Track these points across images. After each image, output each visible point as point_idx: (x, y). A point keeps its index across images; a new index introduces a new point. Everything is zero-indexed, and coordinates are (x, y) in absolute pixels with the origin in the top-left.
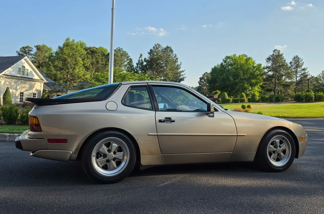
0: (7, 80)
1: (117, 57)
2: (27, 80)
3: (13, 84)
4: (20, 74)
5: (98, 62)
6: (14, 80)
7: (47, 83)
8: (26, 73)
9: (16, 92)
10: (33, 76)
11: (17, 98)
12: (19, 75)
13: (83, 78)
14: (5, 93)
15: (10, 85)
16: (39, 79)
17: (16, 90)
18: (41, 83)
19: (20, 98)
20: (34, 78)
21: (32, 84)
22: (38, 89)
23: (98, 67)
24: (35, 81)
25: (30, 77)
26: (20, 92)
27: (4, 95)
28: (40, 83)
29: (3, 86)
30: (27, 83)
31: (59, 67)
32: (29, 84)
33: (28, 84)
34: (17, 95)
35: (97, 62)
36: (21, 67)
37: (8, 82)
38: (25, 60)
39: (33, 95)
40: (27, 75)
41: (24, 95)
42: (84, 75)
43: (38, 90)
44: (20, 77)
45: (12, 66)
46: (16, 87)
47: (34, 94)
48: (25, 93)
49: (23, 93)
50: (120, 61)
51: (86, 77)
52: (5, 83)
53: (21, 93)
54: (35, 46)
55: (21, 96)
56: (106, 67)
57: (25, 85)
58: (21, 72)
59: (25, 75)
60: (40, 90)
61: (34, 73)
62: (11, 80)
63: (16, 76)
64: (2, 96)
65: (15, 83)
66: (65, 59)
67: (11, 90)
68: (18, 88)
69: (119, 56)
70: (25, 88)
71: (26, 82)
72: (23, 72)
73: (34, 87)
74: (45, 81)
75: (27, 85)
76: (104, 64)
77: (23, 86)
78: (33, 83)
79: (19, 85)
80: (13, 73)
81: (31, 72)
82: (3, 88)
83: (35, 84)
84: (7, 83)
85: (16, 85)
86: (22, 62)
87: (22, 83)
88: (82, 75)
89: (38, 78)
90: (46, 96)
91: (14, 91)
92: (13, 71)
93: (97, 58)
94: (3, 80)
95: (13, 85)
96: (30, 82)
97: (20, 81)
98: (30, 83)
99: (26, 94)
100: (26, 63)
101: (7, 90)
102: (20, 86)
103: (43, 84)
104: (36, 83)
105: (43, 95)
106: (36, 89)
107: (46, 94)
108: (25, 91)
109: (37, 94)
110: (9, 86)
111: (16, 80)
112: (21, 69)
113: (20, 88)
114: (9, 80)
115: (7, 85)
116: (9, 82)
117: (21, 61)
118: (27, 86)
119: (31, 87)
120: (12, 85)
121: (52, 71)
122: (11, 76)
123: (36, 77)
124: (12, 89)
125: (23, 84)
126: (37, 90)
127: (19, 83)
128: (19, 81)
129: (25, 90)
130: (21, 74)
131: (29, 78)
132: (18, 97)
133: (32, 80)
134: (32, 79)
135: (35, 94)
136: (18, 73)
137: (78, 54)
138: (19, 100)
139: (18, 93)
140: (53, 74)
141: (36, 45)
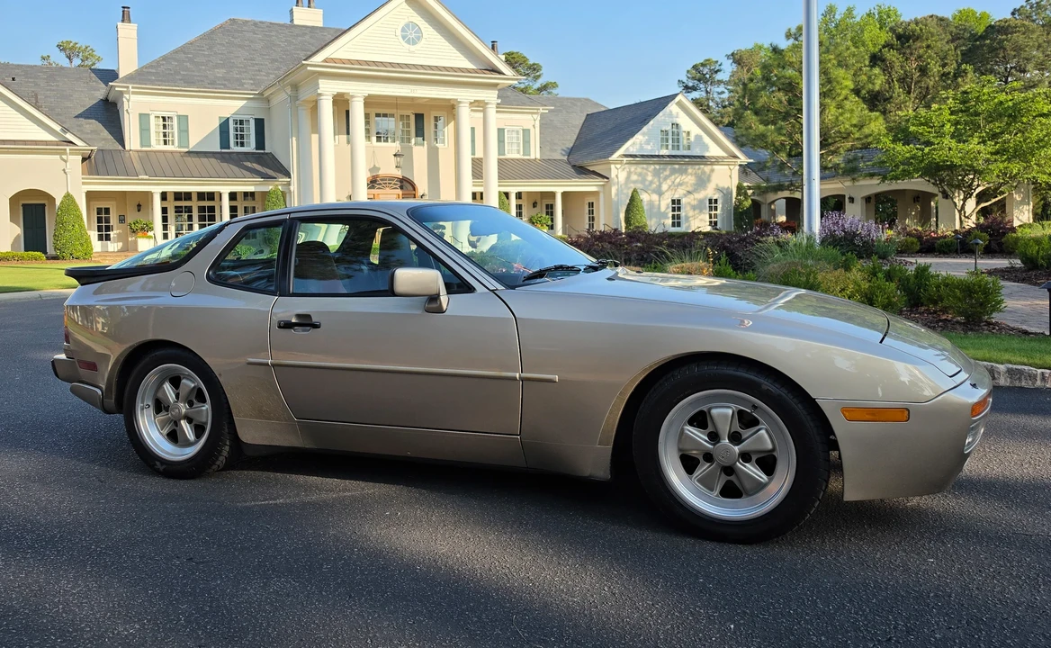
0: (633, 168)
1: (1024, 34)
2: (688, 164)
3: (650, 178)
4: (667, 148)
5: (923, 71)
6: (652, 167)
7: (749, 163)
8: (684, 142)
9: (659, 201)
10: (706, 147)
11: (664, 215)
12: (664, 152)
13: (857, 135)
14: (629, 204)
15: (643, 181)
16: (725, 155)
17: (660, 194)
18: (732, 167)
19: (673, 216)
20: (707, 154)
21: (704, 172)
22: (721, 185)
23: (927, 88)
24: (712, 164)
25: (696, 152)
26: (670, 200)
27: (628, 211)
28: (727, 167)
29: (623, 187)
30: (690, 171)
31: (774, 110)
32: (695, 174)
33: (691, 174)
34: (663, 209)
35: (921, 70)
36: (669, 128)
37: (636, 173)
38: (680, 104)
39: (708, 205)
40: (689, 148)
41: (682, 206)
42: (860, 127)
43: (723, 188)
44: (668, 156)
45: (645, 129)
46: (660, 186)
47: (710, 201)
48: (684, 201)
49: (679, 201)
50: (1039, 46)
51: (866, 131)
52: (628, 178)
53: (673, 201)
54: (728, 57)
55: (674, 210)
56: (957, 83)
57: (684, 177)
58: (670, 141)
59: (681, 147)
60: (728, 188)
61: (707, 139)
62: (643, 168)
63: (658, 156)
64: (622, 216)
65: (656, 174)
66: (790, 84)
67: (644, 197)
68: (665, 187)
69: (1033, 32)
70: (683, 187)
71: (686, 170)
72: (677, 140)
73: (709, 180)
74: (744, 159)
75: (689, 177)
76: (949, 73)
77: (678, 180)
78: (707, 169)
79: (665, 179)
80: (649, 147)
81: (698, 137)
82: (625, 191)
83: (713, 170)
84: (634, 177)
85: (659, 181)
86: (671, 112)
87: (673, 172)
88: (855, 126)
89: (721, 153)
90: (748, 203)
91: (655, 197)
92: (648, 142)
93: (920, 57)
94: (624, 169)
95: (651, 182)
96: (697, 167)
97: (669, 167)
98: (699, 169)
99: (689, 203)
100: (682, 114)
101: (632, 196)
102: (670, 183)
103: (737, 167)
104: (715, 167)
105: (740, 202)
106: (717, 185)
107: (746, 199)
108: (685, 196)
109: (720, 202)
110: (639, 186)
111: (657, 167)
112: (670, 134)
113: (670, 186)
114: (639, 169)
115: (635, 182)
116: (640, 175)
117: (667, 110)
118: (689, 179)
119: (702, 182)
120: (647, 183)
121: (751, 128)
122: (642, 156)
123: (714, 151)
124: (649, 192)
125: (677, 175)
126: (719, 190)
127: (667, 173)
128: (665, 170)
129: (685, 192)
130: (670, 147)
131: (695, 157)
132: (667, 214)
133: (701, 159)
134: (704, 157)
135: (716, 201)
136: (662, 145)
137: (832, 57)
138: (670, 221)
139: (665, 204)
140: (756, 136)
141: (730, 53)
